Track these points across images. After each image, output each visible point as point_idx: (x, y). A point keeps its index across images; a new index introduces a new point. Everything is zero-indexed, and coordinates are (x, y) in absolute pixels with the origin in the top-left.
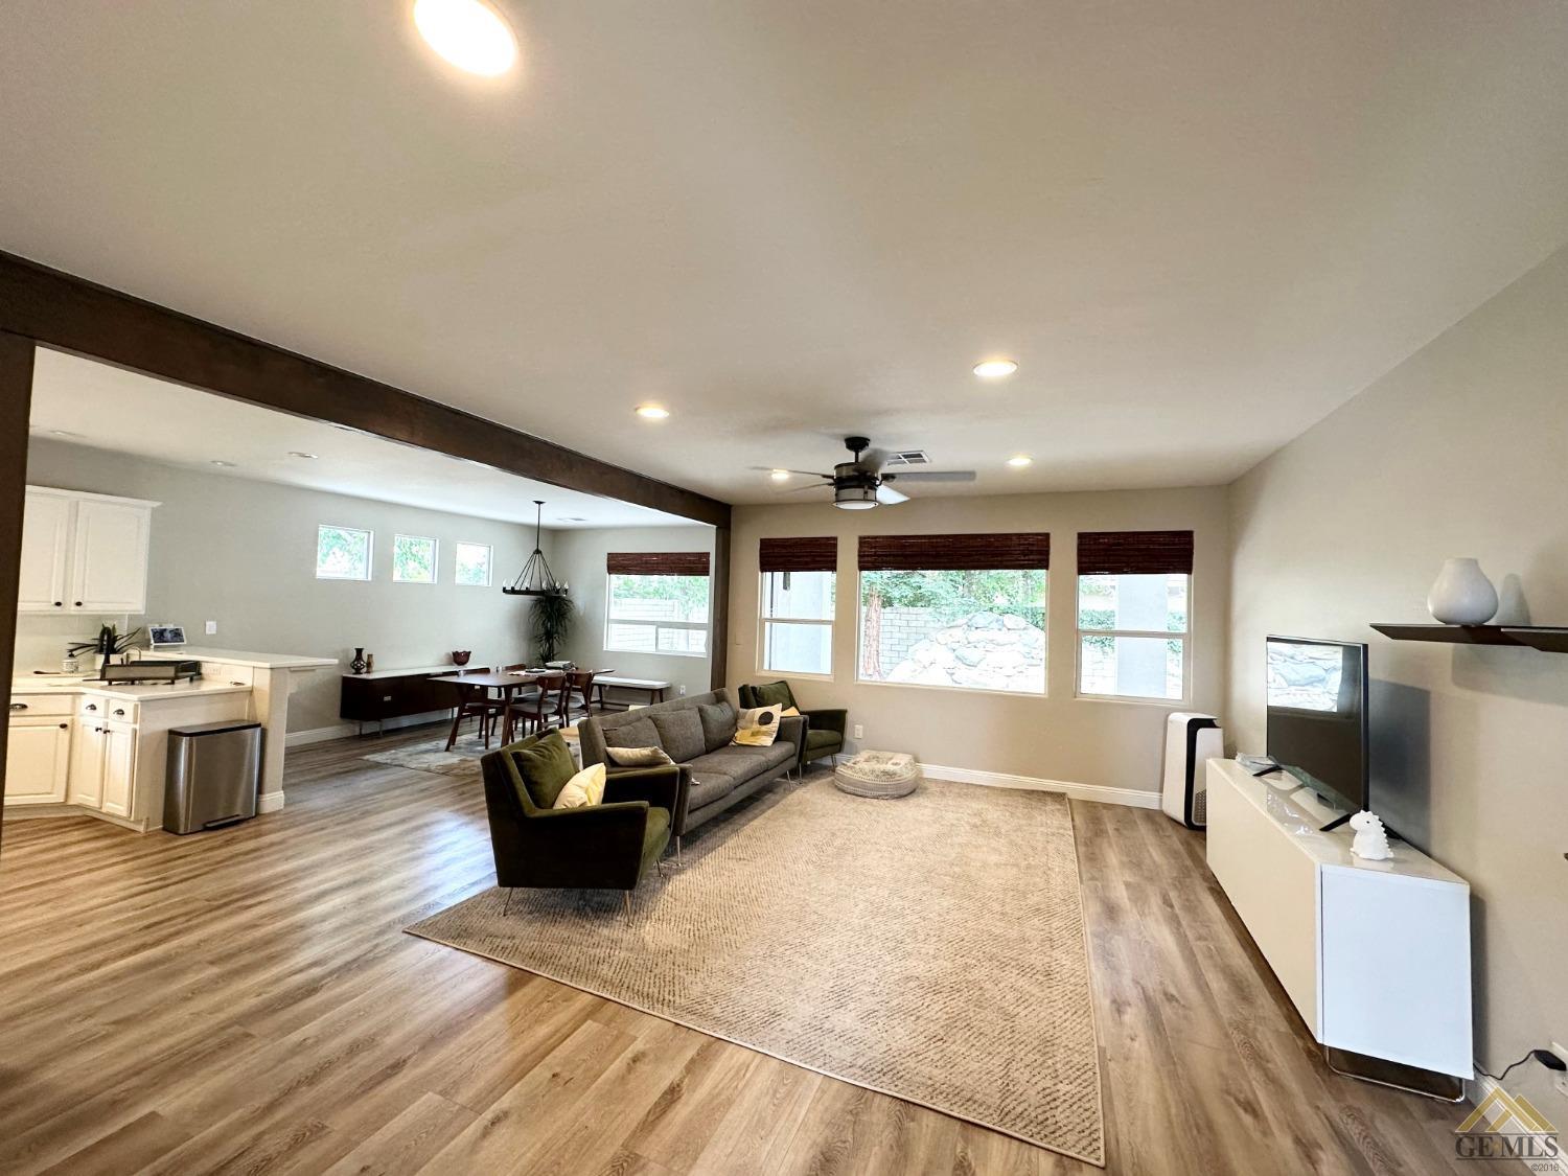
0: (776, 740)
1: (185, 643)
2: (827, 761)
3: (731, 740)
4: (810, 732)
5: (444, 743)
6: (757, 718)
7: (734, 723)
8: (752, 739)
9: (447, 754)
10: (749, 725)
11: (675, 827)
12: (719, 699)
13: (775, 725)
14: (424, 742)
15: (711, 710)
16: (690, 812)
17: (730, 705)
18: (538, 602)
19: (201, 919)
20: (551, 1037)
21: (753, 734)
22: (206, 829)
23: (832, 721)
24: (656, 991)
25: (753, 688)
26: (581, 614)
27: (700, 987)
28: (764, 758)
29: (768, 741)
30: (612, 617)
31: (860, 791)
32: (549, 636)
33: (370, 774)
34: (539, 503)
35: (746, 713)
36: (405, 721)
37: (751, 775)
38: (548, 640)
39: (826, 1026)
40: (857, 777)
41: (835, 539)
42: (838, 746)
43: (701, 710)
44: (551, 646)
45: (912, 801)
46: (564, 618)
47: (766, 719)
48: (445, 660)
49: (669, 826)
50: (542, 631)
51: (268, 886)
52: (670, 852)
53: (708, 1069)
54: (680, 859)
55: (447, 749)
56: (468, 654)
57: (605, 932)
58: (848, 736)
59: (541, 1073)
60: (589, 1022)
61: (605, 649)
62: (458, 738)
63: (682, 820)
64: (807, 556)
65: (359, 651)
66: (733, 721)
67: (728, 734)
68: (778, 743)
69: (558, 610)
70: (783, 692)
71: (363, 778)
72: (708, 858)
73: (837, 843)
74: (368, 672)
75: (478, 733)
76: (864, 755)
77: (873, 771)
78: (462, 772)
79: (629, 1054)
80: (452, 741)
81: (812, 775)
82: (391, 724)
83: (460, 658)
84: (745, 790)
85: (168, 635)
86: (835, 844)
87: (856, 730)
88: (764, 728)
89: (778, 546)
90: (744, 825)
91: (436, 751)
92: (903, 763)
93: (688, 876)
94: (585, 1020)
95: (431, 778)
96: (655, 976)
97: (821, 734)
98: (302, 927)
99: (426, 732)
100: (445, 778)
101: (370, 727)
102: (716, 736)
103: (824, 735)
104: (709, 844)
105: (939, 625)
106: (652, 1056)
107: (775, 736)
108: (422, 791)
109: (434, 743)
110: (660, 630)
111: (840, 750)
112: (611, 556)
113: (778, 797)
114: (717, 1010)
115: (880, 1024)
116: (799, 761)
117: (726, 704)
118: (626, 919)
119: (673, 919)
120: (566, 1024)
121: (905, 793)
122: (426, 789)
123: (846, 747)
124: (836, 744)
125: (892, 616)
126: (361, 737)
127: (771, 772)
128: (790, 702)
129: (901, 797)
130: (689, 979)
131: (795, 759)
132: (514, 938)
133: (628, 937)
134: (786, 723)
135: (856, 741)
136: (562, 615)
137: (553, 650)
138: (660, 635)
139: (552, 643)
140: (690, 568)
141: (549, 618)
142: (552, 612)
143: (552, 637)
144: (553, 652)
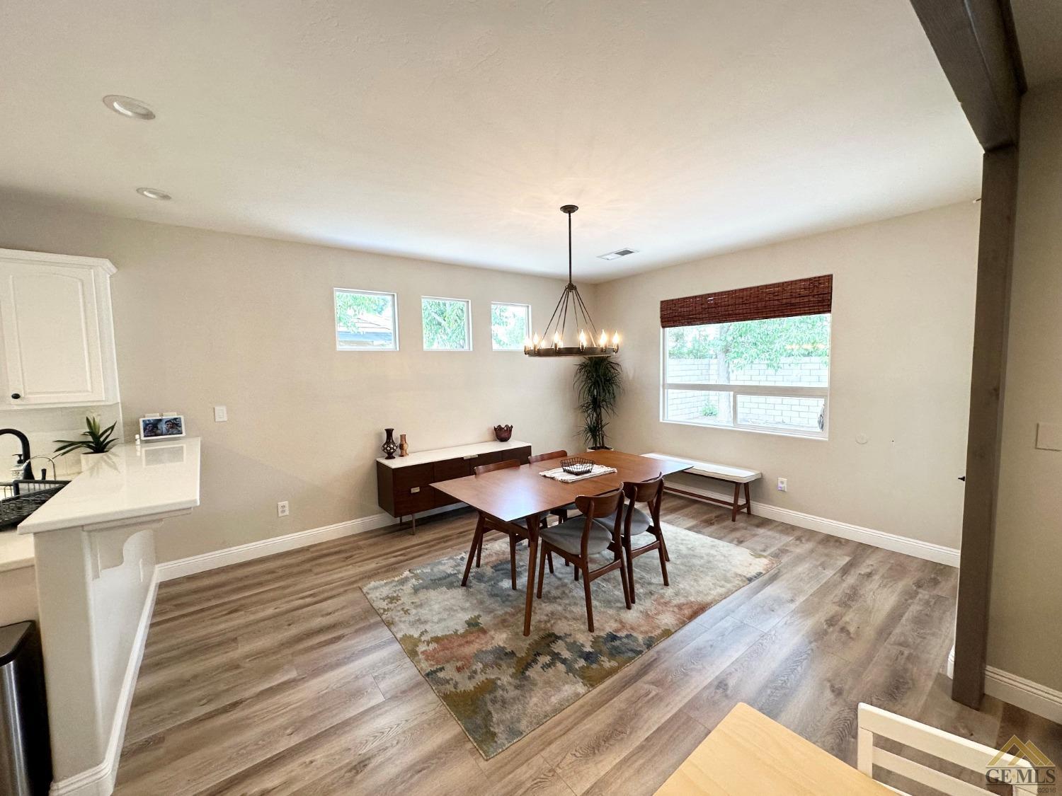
1: (184, 434)
18: (583, 366)
30: (669, 381)
32: (596, 404)
34: (569, 209)
38: (595, 410)
44: (599, 415)
46: (611, 384)
48: (487, 437)
50: (588, 399)
56: (509, 429)
61: (661, 421)
65: (389, 432)
69: (605, 375)
74: (402, 455)
83: (502, 434)
85: (163, 427)
110: (740, 398)
112: (666, 304)
136: (609, 380)
137: (601, 421)
138: (739, 405)
139: (600, 413)
140: (792, 304)
141: (596, 384)
142: (598, 376)
143: (599, 407)
144: (601, 423)
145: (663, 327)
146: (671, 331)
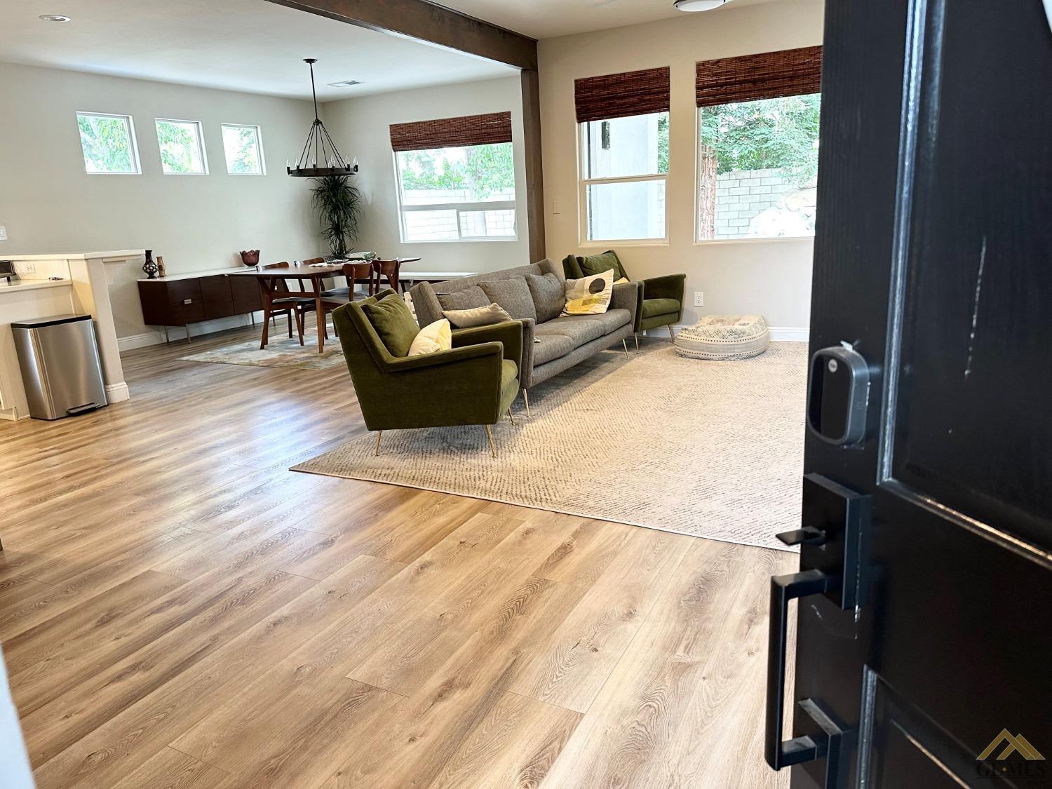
0: (610, 308)
2: (664, 333)
3: (561, 311)
4: (645, 302)
5: (259, 343)
6: (587, 286)
7: (563, 294)
8: (585, 308)
9: (263, 351)
10: (579, 295)
11: (522, 378)
12: (545, 270)
13: (607, 293)
14: (235, 344)
15: (538, 279)
16: (535, 367)
17: (557, 276)
18: (319, 192)
19: (109, 470)
20: (451, 523)
21: (585, 303)
22: (70, 415)
23: (671, 287)
24: (533, 494)
25: (580, 259)
26: (370, 202)
27: (572, 491)
28: (601, 323)
29: (603, 308)
30: (405, 203)
31: (701, 354)
32: (338, 230)
33: (195, 371)
34: (311, 61)
35: (575, 283)
36: (209, 327)
37: (589, 339)
38: (337, 235)
39: (694, 509)
40: (702, 339)
41: (667, 69)
42: (676, 315)
43: (528, 279)
44: (342, 242)
45: (762, 359)
47: (598, 286)
48: (234, 263)
49: (517, 378)
50: (329, 225)
51: (150, 449)
52: (519, 404)
53: (592, 536)
54: (529, 412)
55: (262, 348)
56: (257, 253)
57: (474, 461)
58: (687, 304)
59: (448, 542)
60: (479, 514)
61: (402, 242)
62: (269, 339)
63: (529, 372)
64: (633, 96)
65: (148, 253)
66: (561, 292)
67: (557, 306)
68: (612, 312)
69: (344, 200)
70: (612, 259)
71: (190, 374)
72: (556, 410)
73: (685, 394)
74: (161, 276)
75: (288, 334)
76: (707, 320)
77: (718, 332)
78: (286, 364)
79: (521, 528)
80: (265, 342)
81: (649, 346)
82: (196, 330)
83: (249, 258)
84: (583, 353)
86: (682, 395)
87: (694, 297)
88: (596, 296)
89: (596, 87)
90: (585, 387)
91: (252, 350)
92: (752, 323)
93: (540, 423)
94: (474, 514)
95: (259, 370)
96: (529, 485)
97: (658, 303)
98: (199, 471)
99: (232, 336)
100: (270, 370)
101: (176, 334)
102: (546, 305)
103: (661, 303)
104: (554, 401)
105: (788, 188)
106: (541, 530)
107: (608, 303)
108: (255, 379)
109: (247, 344)
110: (461, 214)
111: (678, 320)
112: (395, 129)
113: (615, 365)
114: (591, 503)
115: (745, 508)
116: (635, 331)
117: (552, 275)
118: (491, 453)
119: (534, 451)
120: (460, 516)
121: (754, 354)
122: (258, 378)
123: (684, 316)
124: (675, 312)
125: (729, 184)
126: (169, 344)
127: (608, 337)
128: (621, 273)
129: (750, 357)
130: (560, 487)
131: (631, 327)
132: (392, 468)
133: (497, 463)
134: (619, 291)
135: (696, 310)
136: (349, 205)
137: (345, 247)
138: (462, 220)
139: (343, 239)
140: (489, 134)
141: (335, 209)
142: (337, 200)
143: (342, 232)
144: (345, 249)
145: (395, 151)
146: (401, 155)
